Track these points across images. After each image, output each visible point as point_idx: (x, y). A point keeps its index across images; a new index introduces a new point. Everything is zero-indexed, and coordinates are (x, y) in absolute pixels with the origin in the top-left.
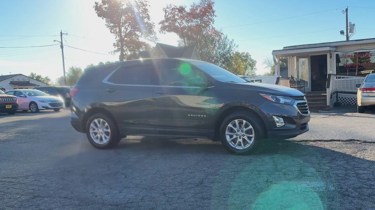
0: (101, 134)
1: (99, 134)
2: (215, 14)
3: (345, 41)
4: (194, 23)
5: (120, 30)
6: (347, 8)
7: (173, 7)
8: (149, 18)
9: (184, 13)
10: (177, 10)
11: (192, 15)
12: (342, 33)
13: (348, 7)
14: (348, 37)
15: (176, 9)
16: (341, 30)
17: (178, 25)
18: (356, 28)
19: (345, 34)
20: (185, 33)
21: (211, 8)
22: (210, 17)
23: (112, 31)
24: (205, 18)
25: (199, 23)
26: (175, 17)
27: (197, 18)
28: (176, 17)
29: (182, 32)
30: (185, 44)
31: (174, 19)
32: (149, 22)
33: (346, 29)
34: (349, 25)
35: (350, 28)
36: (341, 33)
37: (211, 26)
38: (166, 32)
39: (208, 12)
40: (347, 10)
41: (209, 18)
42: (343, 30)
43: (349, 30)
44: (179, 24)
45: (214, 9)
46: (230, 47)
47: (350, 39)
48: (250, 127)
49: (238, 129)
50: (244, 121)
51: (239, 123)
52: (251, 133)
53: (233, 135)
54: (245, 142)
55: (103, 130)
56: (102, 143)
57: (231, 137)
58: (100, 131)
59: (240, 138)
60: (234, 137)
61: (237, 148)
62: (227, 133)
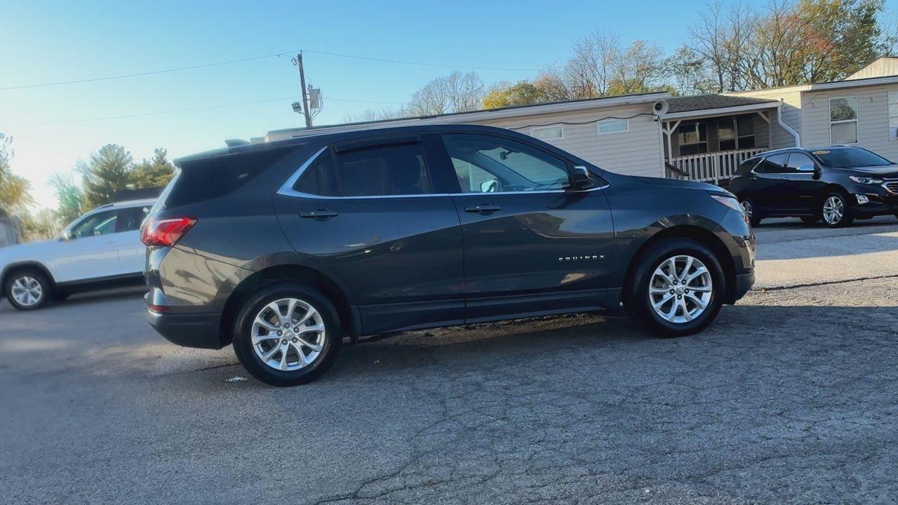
0: (291, 342)
1: (284, 344)
3: (304, 129)
6: (300, 53)
12: (296, 107)
13: (301, 51)
14: (308, 119)
16: (294, 102)
18: (321, 100)
19: (303, 110)
33: (302, 99)
34: (307, 92)
35: (310, 99)
36: (294, 108)
40: (300, 57)
42: (297, 101)
43: (309, 102)
47: (314, 124)
48: (703, 269)
49: (674, 276)
50: (690, 259)
51: (677, 264)
52: (704, 283)
53: (665, 293)
54: (691, 304)
55: (296, 329)
56: (294, 367)
57: (658, 297)
58: (288, 334)
59: (679, 297)
60: (667, 297)
61: (675, 321)
62: (652, 290)
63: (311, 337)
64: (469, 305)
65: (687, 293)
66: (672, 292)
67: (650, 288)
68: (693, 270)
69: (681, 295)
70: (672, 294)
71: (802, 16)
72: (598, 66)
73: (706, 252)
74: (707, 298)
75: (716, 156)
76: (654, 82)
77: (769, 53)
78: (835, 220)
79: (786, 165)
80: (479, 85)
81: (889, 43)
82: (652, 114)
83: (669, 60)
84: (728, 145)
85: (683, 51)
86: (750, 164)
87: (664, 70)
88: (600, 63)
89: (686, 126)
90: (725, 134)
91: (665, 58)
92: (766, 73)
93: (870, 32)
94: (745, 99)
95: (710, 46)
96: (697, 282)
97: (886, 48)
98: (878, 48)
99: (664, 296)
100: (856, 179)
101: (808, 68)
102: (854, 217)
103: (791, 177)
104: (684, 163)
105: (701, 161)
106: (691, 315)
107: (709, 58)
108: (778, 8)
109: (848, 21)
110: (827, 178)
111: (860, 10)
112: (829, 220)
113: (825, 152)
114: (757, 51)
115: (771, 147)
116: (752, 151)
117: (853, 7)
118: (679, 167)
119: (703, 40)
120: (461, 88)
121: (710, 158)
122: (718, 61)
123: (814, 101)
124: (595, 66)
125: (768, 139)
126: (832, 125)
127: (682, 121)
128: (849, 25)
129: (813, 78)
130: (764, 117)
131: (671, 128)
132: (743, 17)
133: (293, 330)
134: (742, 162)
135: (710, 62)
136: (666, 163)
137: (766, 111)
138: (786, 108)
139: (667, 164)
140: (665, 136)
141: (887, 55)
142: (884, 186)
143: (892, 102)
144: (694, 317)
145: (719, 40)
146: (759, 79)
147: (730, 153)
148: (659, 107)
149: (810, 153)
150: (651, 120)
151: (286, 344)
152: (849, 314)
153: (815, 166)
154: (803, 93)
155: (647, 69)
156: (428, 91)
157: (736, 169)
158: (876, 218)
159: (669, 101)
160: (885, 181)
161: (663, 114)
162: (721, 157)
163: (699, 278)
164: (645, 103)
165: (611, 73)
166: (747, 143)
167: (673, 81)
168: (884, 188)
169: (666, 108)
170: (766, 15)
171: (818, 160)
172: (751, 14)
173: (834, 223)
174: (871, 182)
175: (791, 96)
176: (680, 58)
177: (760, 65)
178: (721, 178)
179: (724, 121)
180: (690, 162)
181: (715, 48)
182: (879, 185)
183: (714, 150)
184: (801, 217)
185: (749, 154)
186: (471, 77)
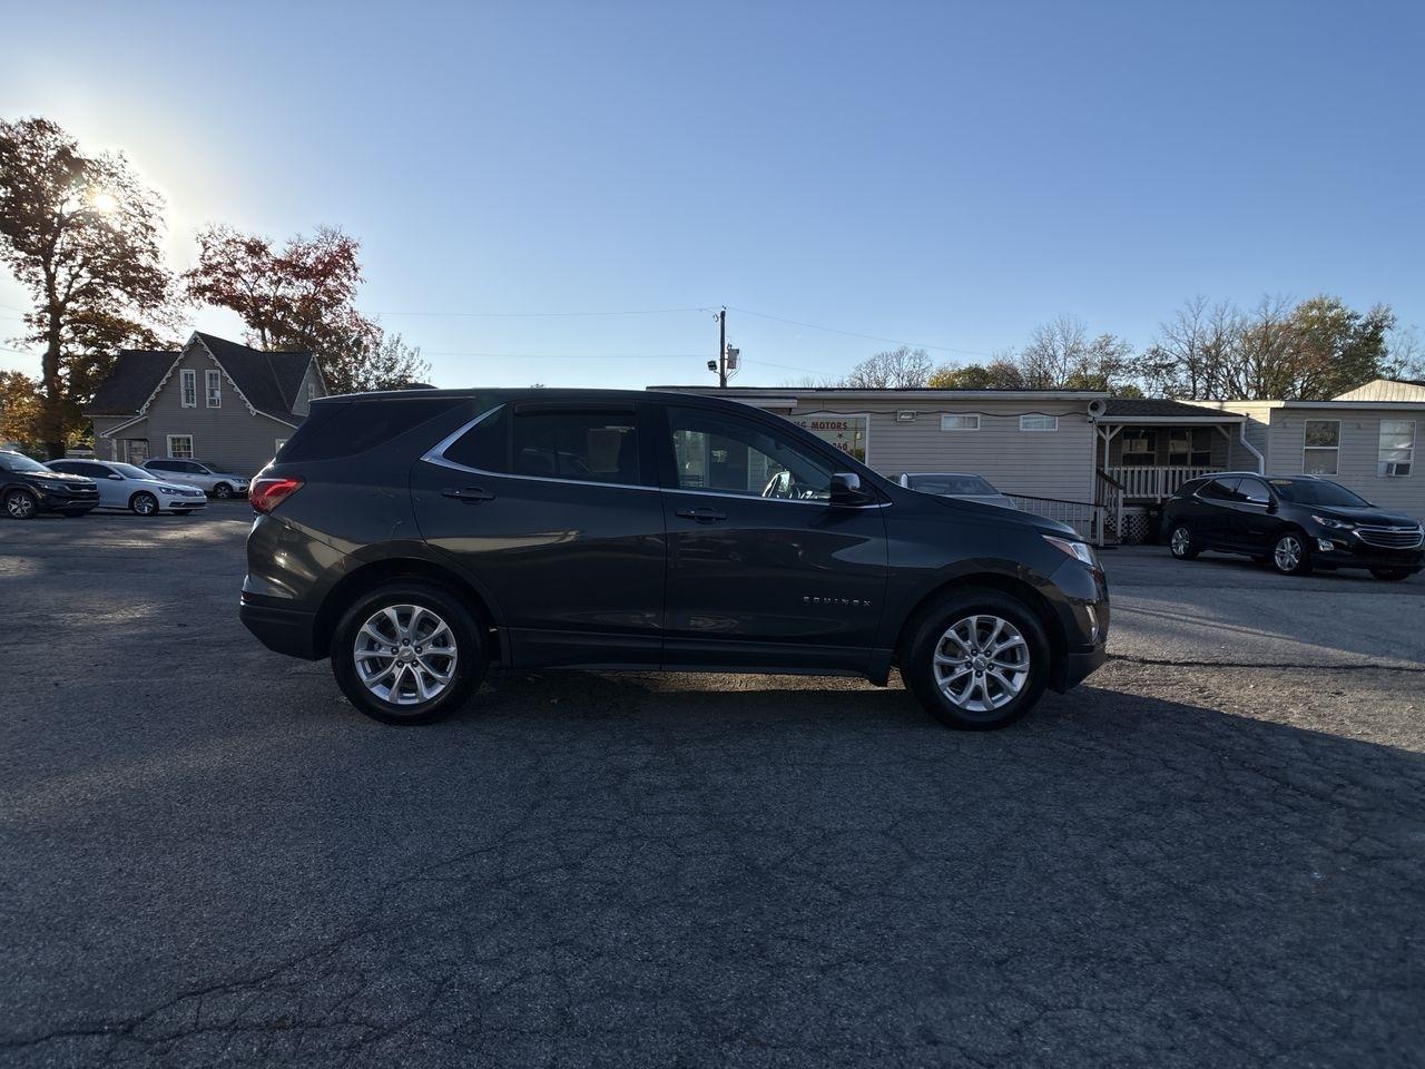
0: (409, 665)
1: (399, 666)
2: (360, 274)
3: (717, 388)
4: (296, 290)
5: (51, 278)
7: (230, 236)
8: (155, 255)
9: (265, 259)
10: (243, 248)
11: (292, 267)
12: (712, 366)
13: (724, 309)
14: (723, 379)
15: (243, 243)
17: (244, 287)
18: (741, 360)
19: (719, 370)
20: (265, 314)
21: (350, 257)
22: (345, 280)
23: (23, 275)
24: (330, 282)
25: (312, 291)
26: (236, 266)
27: (306, 277)
28: (239, 265)
29: (256, 309)
30: (265, 345)
31: (231, 270)
32: (155, 266)
33: (719, 358)
34: (726, 351)
35: (730, 358)
36: (709, 367)
37: (348, 307)
38: (206, 305)
39: (342, 267)
40: (723, 314)
41: (342, 284)
42: (713, 360)
43: (726, 362)
44: (248, 287)
45: (357, 260)
46: (408, 367)
47: (729, 385)
48: (1018, 639)
49: (974, 644)
50: (1000, 622)
51: (979, 625)
52: (1019, 659)
53: (957, 666)
54: (995, 687)
55: (419, 649)
56: (409, 700)
57: (947, 670)
58: (407, 654)
59: (979, 675)
60: (960, 671)
61: (969, 708)
62: (938, 657)
63: (439, 663)
64: (667, 646)
65: (991, 670)
66: (969, 665)
67: (936, 655)
68: (1003, 637)
69: (981, 672)
70: (969, 668)
71: (1297, 325)
72: (1059, 358)
73: (1024, 614)
74: (1020, 681)
75: (1161, 470)
76: (1119, 381)
77: (1254, 364)
78: (1289, 565)
79: (1236, 490)
80: (928, 364)
81: (1397, 366)
82: (1087, 414)
83: (1138, 359)
84: (1178, 459)
85: (1155, 352)
86: (1195, 484)
87: (1131, 369)
88: (1060, 354)
89: (1130, 432)
90: (1180, 447)
91: (1133, 356)
92: (1247, 384)
93: (1375, 352)
94: (1203, 409)
95: (1186, 349)
96: (1009, 656)
97: (1393, 371)
98: (1383, 370)
99: (957, 670)
100: (1320, 520)
101: (1298, 384)
102: (1311, 566)
103: (1241, 507)
104: (1122, 474)
105: (1143, 473)
106: (995, 702)
107: (1184, 362)
108: (1270, 314)
109: (1351, 337)
110: (1283, 514)
111: (1365, 327)
112: (1283, 565)
113: (1285, 483)
114: (1239, 359)
115: (1229, 467)
116: (1205, 469)
117: (1358, 322)
118: (1115, 478)
119: (1178, 341)
120: (907, 365)
121: (1153, 472)
122: (1193, 365)
123: (1286, 420)
124: (1055, 357)
125: (1226, 458)
126: (1307, 450)
127: (1125, 427)
128: (1351, 341)
129: (1302, 396)
130: (1223, 431)
131: (1111, 432)
132: (1228, 321)
133: (413, 649)
134: (1185, 481)
135: (1183, 366)
136: (1098, 471)
137: (1227, 426)
138: (1251, 423)
139: (1100, 473)
140: (1100, 441)
141: (1393, 379)
142: (1356, 533)
143: (1385, 432)
144: (997, 705)
145: (1197, 343)
146: (1240, 390)
147: (1178, 469)
148: (1095, 407)
149: (1267, 481)
150: (1085, 421)
151: (401, 667)
152: (1239, 730)
153: (1271, 498)
154: (1273, 410)
155: (1111, 366)
156: (872, 365)
157: (1176, 488)
158: (1342, 571)
159: (1108, 401)
160: (1357, 527)
161: (1099, 416)
162: (1167, 472)
163: (1012, 650)
164: (1079, 401)
165: (1071, 365)
166: (1201, 460)
167: (1140, 382)
168: (1355, 536)
169: (1103, 409)
170: (1255, 320)
171: (1274, 490)
172: (1238, 319)
173: (1287, 569)
174: (1339, 525)
175: (1260, 411)
176: (1150, 358)
177: (1242, 375)
178: (1165, 496)
179: (1177, 432)
180: (1129, 474)
181: (1191, 351)
182: (1349, 531)
183: (1161, 463)
184: (1253, 557)
185: (1194, 473)
186: (920, 355)
